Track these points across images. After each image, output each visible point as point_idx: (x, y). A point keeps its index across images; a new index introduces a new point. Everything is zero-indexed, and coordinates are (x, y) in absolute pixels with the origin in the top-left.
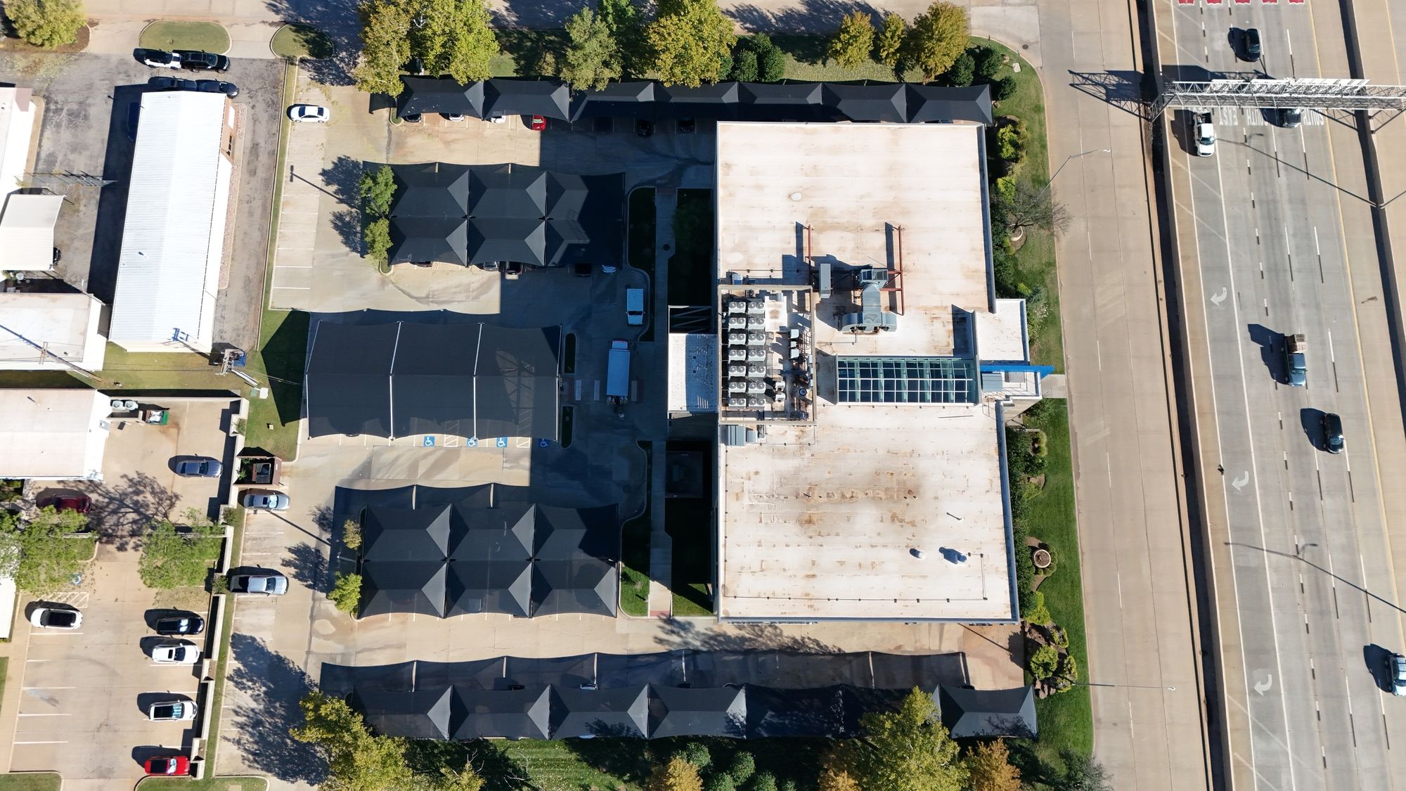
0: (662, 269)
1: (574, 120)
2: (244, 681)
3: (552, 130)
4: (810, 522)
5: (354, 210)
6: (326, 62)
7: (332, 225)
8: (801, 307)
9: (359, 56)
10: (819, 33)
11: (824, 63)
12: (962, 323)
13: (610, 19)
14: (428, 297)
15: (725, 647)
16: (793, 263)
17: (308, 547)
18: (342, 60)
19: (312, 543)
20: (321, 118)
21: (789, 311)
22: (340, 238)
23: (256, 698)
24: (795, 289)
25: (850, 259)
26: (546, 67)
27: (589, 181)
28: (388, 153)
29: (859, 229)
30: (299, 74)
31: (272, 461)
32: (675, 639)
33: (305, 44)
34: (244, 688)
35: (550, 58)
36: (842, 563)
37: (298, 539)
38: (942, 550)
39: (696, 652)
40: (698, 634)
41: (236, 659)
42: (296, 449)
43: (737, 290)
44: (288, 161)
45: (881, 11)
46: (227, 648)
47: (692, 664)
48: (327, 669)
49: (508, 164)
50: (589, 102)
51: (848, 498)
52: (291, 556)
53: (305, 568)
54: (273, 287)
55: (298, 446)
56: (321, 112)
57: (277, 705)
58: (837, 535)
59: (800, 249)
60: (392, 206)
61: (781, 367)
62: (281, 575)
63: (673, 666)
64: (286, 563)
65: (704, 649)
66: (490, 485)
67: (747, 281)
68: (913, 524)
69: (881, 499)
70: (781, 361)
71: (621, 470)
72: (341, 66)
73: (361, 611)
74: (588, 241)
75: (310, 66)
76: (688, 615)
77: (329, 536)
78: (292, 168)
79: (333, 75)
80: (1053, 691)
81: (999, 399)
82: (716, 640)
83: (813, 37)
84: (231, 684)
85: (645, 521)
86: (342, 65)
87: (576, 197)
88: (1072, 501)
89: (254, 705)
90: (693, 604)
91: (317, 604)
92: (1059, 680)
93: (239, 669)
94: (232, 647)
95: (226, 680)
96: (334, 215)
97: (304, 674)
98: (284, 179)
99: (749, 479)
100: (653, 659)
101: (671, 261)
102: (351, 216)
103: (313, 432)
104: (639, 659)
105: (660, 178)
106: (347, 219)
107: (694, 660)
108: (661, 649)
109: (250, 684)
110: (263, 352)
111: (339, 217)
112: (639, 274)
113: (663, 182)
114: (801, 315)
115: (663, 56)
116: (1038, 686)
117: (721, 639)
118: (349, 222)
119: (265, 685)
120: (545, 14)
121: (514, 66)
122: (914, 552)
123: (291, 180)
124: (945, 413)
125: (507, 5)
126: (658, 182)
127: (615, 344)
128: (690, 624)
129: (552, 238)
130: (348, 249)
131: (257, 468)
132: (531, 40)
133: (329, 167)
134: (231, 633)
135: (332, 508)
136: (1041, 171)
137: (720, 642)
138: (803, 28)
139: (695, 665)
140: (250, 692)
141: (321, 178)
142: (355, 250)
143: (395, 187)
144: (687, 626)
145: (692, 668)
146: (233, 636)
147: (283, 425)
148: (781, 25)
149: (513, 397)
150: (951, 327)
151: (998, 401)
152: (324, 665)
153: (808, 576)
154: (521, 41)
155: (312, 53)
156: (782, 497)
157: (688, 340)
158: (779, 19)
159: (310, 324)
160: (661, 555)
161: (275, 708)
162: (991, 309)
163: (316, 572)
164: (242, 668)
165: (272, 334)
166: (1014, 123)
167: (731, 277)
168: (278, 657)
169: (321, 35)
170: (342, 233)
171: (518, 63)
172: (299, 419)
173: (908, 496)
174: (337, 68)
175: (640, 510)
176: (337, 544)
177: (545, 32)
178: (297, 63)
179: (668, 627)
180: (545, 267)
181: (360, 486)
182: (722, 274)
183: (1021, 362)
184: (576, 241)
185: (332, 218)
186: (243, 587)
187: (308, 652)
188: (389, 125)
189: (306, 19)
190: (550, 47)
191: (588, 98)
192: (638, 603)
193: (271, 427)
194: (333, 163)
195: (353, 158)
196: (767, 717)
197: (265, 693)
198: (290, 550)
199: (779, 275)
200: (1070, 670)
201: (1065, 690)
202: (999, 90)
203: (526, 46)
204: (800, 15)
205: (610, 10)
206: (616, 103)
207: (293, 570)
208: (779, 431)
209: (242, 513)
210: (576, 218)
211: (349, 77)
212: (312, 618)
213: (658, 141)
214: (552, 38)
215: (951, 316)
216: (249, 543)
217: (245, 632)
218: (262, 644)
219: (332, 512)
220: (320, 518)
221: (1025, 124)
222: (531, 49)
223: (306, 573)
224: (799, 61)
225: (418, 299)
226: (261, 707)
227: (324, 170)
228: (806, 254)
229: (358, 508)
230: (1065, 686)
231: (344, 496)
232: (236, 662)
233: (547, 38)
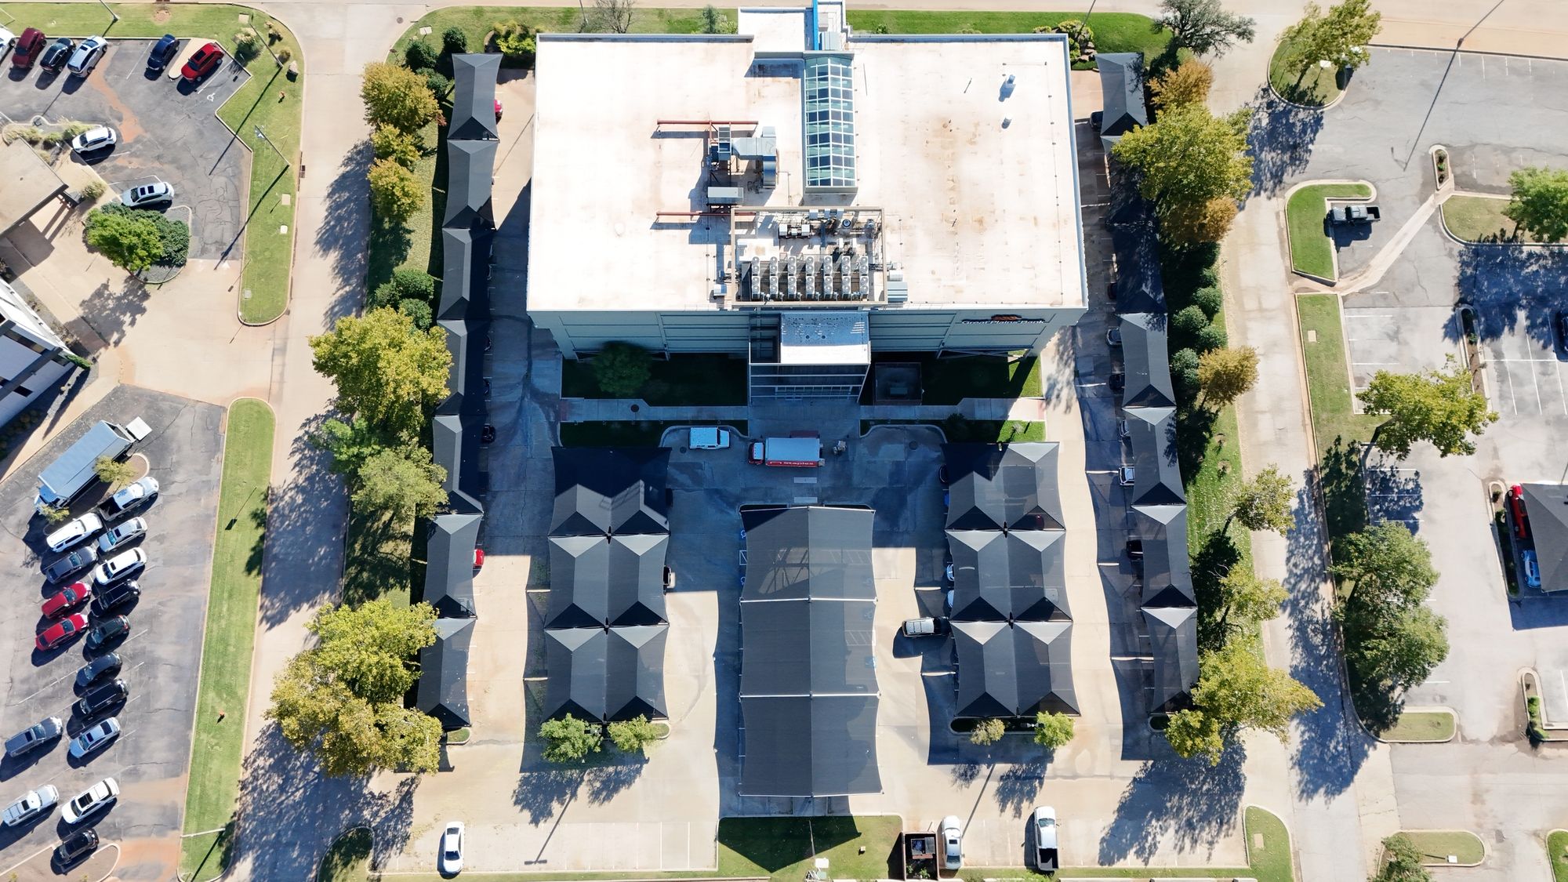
0: (662, 413)
1: (481, 509)
2: (1147, 845)
3: (488, 542)
4: (981, 222)
5: (586, 778)
6: (377, 836)
7: (606, 803)
8: (750, 225)
9: (371, 793)
10: (367, 239)
11: (409, 232)
12: (765, 67)
14: (698, 677)
15: (1069, 344)
16: (698, 233)
17: (998, 790)
18: (375, 815)
19: (994, 785)
20: (461, 831)
21: (754, 237)
22: (623, 791)
23: (1164, 830)
24: (734, 231)
26: (399, 552)
27: (564, 480)
28: (509, 742)
29: (658, 164)
30: (393, 871)
31: (909, 837)
32: (1064, 394)
33: (349, 866)
34: (1155, 844)
35: (387, 548)
37: (991, 801)
38: (1002, 99)
39: (1076, 373)
40: (1058, 371)
41: (1125, 858)
42: (887, 817)
43: (732, 288)
44: (518, 869)
45: (343, 170)
46: (1115, 870)
47: (1088, 378)
48: (1128, 753)
49: (527, 594)
50: (461, 488)
51: (954, 185)
52: (1010, 808)
53: (1021, 791)
54: (688, 868)
55: (884, 814)
56: (453, 831)
57: (1169, 805)
58: (993, 195)
59: (683, 226)
60: (589, 718)
61: (817, 247)
62: (1033, 817)
63: (1092, 395)
64: (1018, 812)
65: (1073, 365)
66: (916, 592)
67: (722, 279)
68: (977, 125)
69: (953, 154)
70: (811, 247)
71: (893, 452)
72: (384, 815)
73: (1073, 711)
74: (641, 483)
75: (381, 856)
76: (1039, 382)
77: (984, 767)
78: (527, 863)
79: (396, 824)
80: (1091, 44)
81: (844, 39)
82: (1063, 354)
83: (373, 245)
84: (1152, 859)
85: (951, 425)
86: (382, 814)
87: (587, 501)
89: (1171, 831)
90: (1030, 376)
91: (1059, 773)
92: (1080, 37)
93: (1136, 852)
94: (1113, 863)
95: (1149, 867)
96: (592, 802)
97: (1135, 779)
98: (543, 871)
99: (940, 280)
100: (1087, 415)
101: (653, 402)
102: (595, 780)
103: (875, 786)
104: (1088, 428)
105: (548, 417)
106: (598, 784)
107: (1085, 375)
108: (1076, 407)
109: (1150, 838)
110: (772, 871)
111: (595, 795)
112: (668, 439)
113: (552, 414)
114: (759, 225)
116: (1086, 58)
117: (1061, 348)
118: (603, 782)
119: (1150, 822)
120: (321, 559)
121: (397, 590)
122: (1005, 125)
123: (545, 862)
124: (862, 90)
125: (305, 606)
126: (552, 419)
127: (758, 455)
128: (1049, 379)
129: (638, 525)
130: (637, 780)
131: (917, 855)
132: (360, 572)
133: (527, 815)
134: (1100, 867)
135: (952, 766)
136: (553, 15)
137: (1065, 349)
138: (359, 256)
139: (1090, 374)
140: (1159, 838)
141: (542, 824)
142: (638, 771)
143: (569, 715)
144: (1052, 382)
145: (1092, 377)
146: (1102, 864)
147: (859, 834)
148: (354, 281)
150: (769, 80)
151: (848, 40)
152: (1124, 757)
153: (1036, 224)
154: (360, 585)
155: (364, 855)
156: (957, 248)
157: (788, 344)
158: (346, 282)
159: (736, 816)
160: (982, 409)
161: (1172, 807)
162: (749, 40)
163: (1025, 778)
164: (1134, 850)
165: (748, 861)
166: (496, 36)
167: (715, 298)
168: (1119, 810)
169: (337, 846)
170: (616, 790)
171: (392, 586)
172: (851, 817)
173: (949, 128)
174: (387, 819)
175: (935, 430)
176: (997, 751)
177: (348, 556)
178: (377, 874)
179: (1054, 400)
180: (670, 533)
181: (925, 737)
182: (713, 307)
183: (806, 16)
184: (642, 496)
185: (597, 803)
186: (1050, 855)
187: (1111, 777)
188: (472, 744)
189: (310, 871)
190: (371, 548)
191: (456, 489)
192: (1031, 431)
193: (863, 849)
194: (521, 810)
195: (516, 786)
196: (1147, 291)
197: (1158, 820)
198: (1002, 811)
200: (1073, 27)
201: (1091, 33)
202: (455, 45)
203: (368, 578)
204: (342, 258)
206: (462, 458)
207: (1025, 804)
208: (889, 247)
209: (965, 871)
210: (609, 500)
211: (401, 801)
212: (1075, 777)
214: (357, 546)
215: (757, 79)
216: (997, 859)
217: (1095, 850)
218: (1107, 830)
219: (958, 766)
220: (966, 780)
221: (498, 26)
222: (374, 570)
223: (1026, 789)
224: (405, 259)
225: (701, 688)
226: (1172, 822)
227: (531, 822)
228: (687, 219)
229: (952, 737)
230: (1088, 32)
231: (939, 753)
232: (1128, 857)
233: (357, 553)
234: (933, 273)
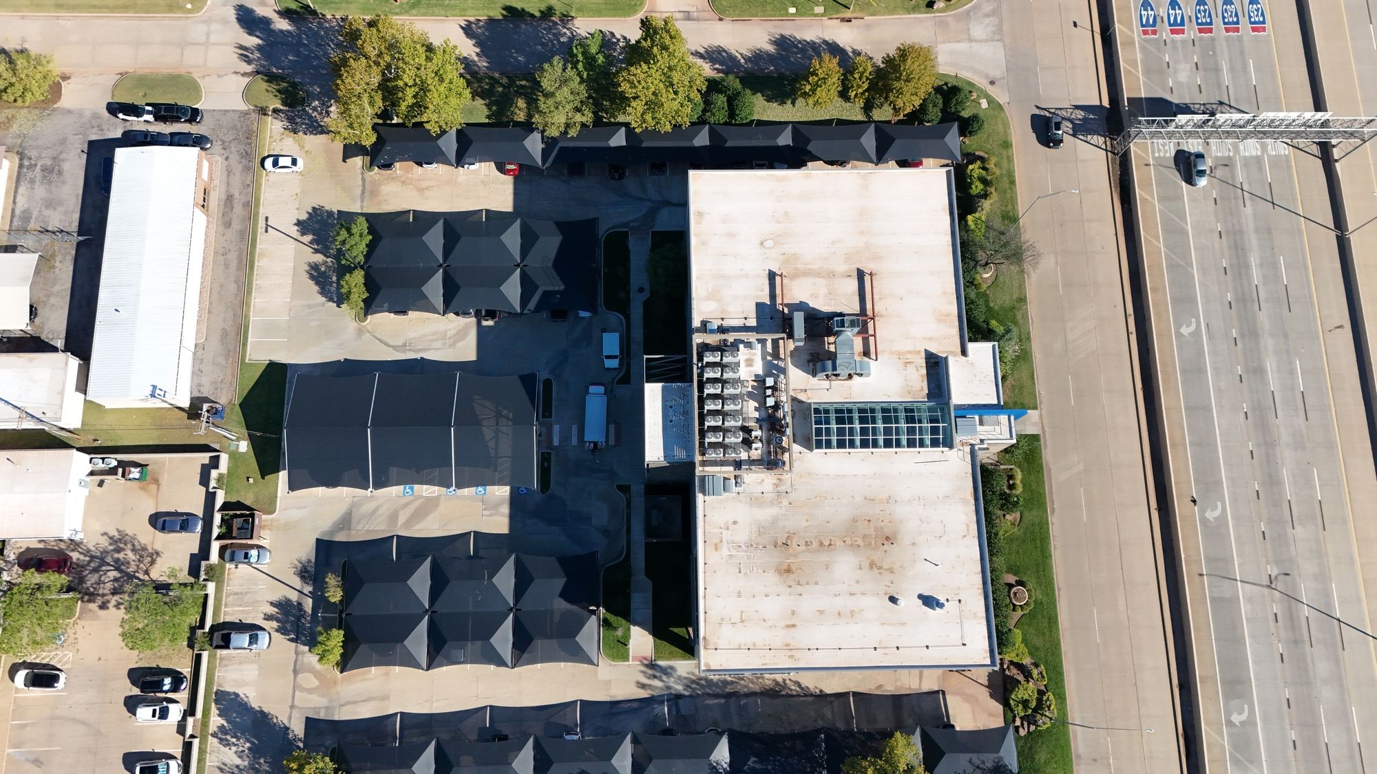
0: (637, 312)
1: (546, 166)
2: (228, 737)
3: (525, 176)
4: (789, 571)
5: (329, 260)
6: (299, 111)
7: (308, 276)
8: (776, 355)
9: (331, 105)
10: (787, 73)
11: (793, 103)
12: (936, 367)
13: (580, 66)
14: (404, 345)
15: (708, 690)
16: (767, 310)
17: (289, 600)
18: (315, 109)
19: (294, 596)
20: (294, 168)
21: (764, 358)
22: (316, 288)
23: (240, 755)
24: (769, 338)
25: (823, 305)
26: (518, 112)
27: (562, 226)
28: (362, 202)
29: (831, 275)
30: (272, 124)
31: (252, 516)
32: (657, 683)
33: (277, 94)
34: (228, 745)
35: (521, 103)
36: (821, 612)
37: (280, 593)
38: (920, 597)
39: (679, 696)
40: (680, 678)
41: (219, 715)
42: (275, 502)
43: (712, 339)
44: (263, 212)
45: (849, 50)
46: (210, 705)
47: (674, 708)
48: (311, 723)
49: (482, 210)
50: (561, 148)
51: (826, 546)
52: (272, 610)
53: (287, 621)
54: (250, 340)
55: (278, 499)
56: (294, 162)
57: (262, 761)
58: (816, 583)
59: (773, 296)
60: (368, 256)
61: (757, 415)
62: (263, 629)
63: (656, 711)
64: (268, 618)
65: (686, 693)
66: (469, 533)
67: (722, 330)
68: (891, 571)
69: (859, 546)
70: (756, 409)
71: (600, 514)
72: (313, 115)
73: (344, 664)
74: (562, 288)
75: (283, 115)
76: (669, 659)
77: (310, 589)
78: (267, 219)
79: (306, 124)
80: (1032, 728)
81: (974, 443)
82: (698, 684)
83: (781, 77)
84: (215, 740)
85: (625, 566)
86: (315, 114)
87: (550, 244)
88: (1048, 537)
89: (238, 761)
90: (674, 649)
91: (300, 657)
92: (1039, 716)
93: (223, 725)
94: (216, 704)
95: (210, 737)
96: (310, 265)
97: (287, 729)
98: (259, 230)
99: (728, 529)
100: (635, 705)
101: (646, 305)
102: (327, 266)
103: (293, 486)
104: (623, 705)
105: (633, 221)
106: (323, 269)
107: (677, 705)
108: (644, 694)
109: (234, 740)
110: (241, 405)
111: (314, 267)
112: (614, 318)
113: (637, 224)
114: (776, 362)
115: (634, 104)
116: (1018, 723)
117: (703, 682)
118: (325, 272)
119: (249, 741)
120: (516, 58)
121: (486, 112)
122: (893, 600)
123: (266, 231)
124: (920, 458)
125: (478, 50)
126: (632, 224)
127: (592, 389)
128: (672, 668)
129: (527, 285)
130: (324, 299)
131: (237, 523)
132: (502, 85)
133: (304, 217)
134: (215, 690)
135: (313, 560)
136: (1010, 207)
137: (702, 686)
138: (772, 68)
139: (678, 710)
140: (234, 749)
141: (296, 228)
142: (331, 300)
143: (371, 237)
144: (669, 671)
145: (674, 713)
146: (216, 693)
147: (263, 478)
148: (750, 65)
149: (491, 444)
150: (924, 371)
151: (972, 446)
152: (308, 719)
153: (788, 626)
154: (492, 86)
155: (284, 103)
156: (761, 547)
157: (664, 389)
158: (748, 60)
159: (288, 376)
160: (641, 600)
161: (259, 764)
162: (964, 352)
163: (298, 626)
164: (226, 724)
165: (250, 387)
166: (982, 159)
167: (705, 325)
168: (262, 712)
169: (294, 85)
170: (317, 283)
171: (490, 109)
172: (278, 471)
173: (886, 542)
174: (310, 117)
175: (621, 553)
176: (320, 599)
177: (516, 77)
178: (270, 113)
179: (650, 672)
180: (521, 314)
181: (341, 537)
182: (696, 323)
183: (994, 405)
184: (551, 288)
185: (307, 268)
186: (226, 644)
187: (292, 707)
188: (362, 174)
189: (278, 68)
190: (521, 92)
191: (560, 145)
192: (619, 648)
193: (251, 480)
194: (308, 213)
195: (327, 208)
196: (750, 763)
197: (249, 749)
198: (272, 604)
199: (752, 322)
200: (1049, 707)
201: (1045, 727)
202: (968, 126)
203: (498, 91)
204: (767, 54)
205: (580, 57)
206: (588, 148)
207: (275, 624)
208: (758, 480)
209: (223, 568)
210: (550, 265)
211: (322, 126)
212: (295, 672)
213: (631, 184)
214: (523, 83)
215: (924, 361)
216: (231, 598)
217: (228, 688)
218: (246, 699)
219: (313, 565)
220: (301, 571)
221: (993, 160)
222: (503, 95)
223: (288, 626)
224: (768, 101)
225: (394, 347)
226: (246, 763)
227: (298, 220)
228: (779, 301)
229: (338, 561)
230: (1044, 723)
231: (324, 546)
232: (220, 718)
233: (518, 83)
234: (735, 523)
